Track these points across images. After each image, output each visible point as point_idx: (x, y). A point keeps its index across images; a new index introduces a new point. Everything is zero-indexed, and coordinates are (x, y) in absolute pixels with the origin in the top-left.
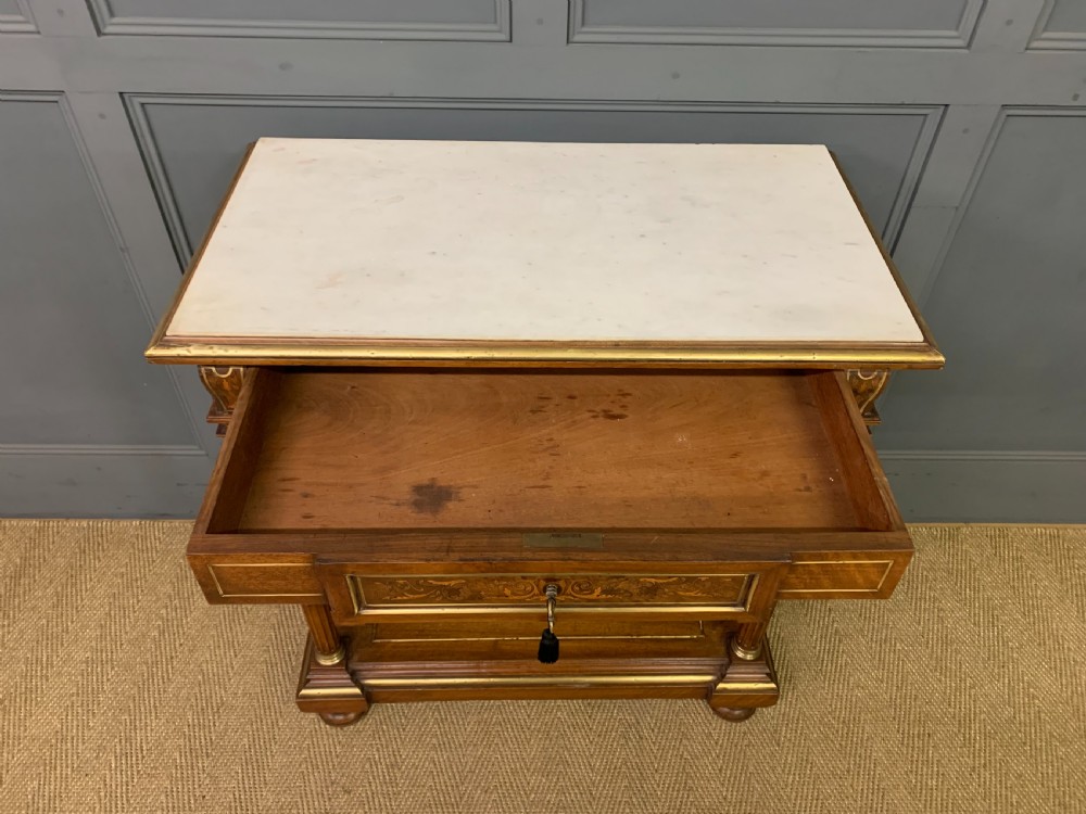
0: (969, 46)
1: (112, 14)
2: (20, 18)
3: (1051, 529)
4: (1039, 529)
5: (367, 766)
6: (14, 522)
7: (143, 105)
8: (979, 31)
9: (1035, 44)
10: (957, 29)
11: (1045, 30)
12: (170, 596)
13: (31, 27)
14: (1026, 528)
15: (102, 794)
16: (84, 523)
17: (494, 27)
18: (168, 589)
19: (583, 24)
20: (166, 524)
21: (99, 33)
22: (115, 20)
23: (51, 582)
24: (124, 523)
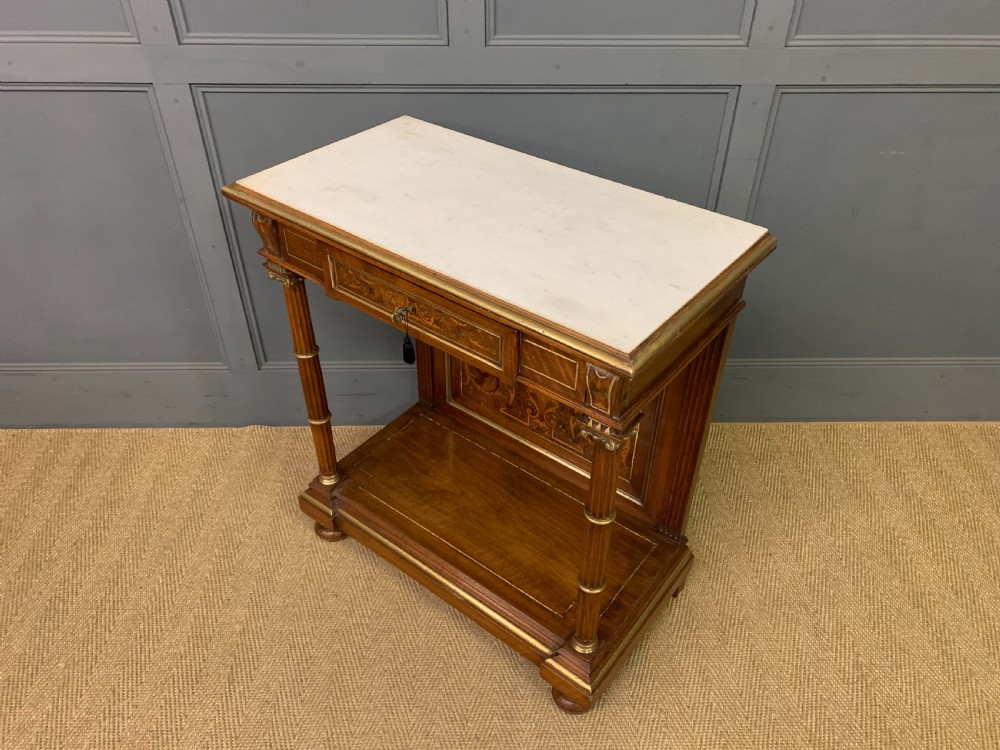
0: (748, 45)
1: (188, 31)
2: (128, 34)
3: (871, 425)
4: (860, 424)
5: (350, 579)
6: (79, 431)
7: (204, 92)
8: (753, 34)
9: (790, 43)
10: (739, 34)
11: (796, 33)
12: (199, 477)
13: (135, 40)
14: (851, 424)
15: (153, 599)
16: (133, 430)
17: (437, 36)
18: (198, 472)
19: (495, 34)
20: (195, 430)
21: (180, 43)
22: (190, 34)
23: (109, 468)
24: (162, 430)
